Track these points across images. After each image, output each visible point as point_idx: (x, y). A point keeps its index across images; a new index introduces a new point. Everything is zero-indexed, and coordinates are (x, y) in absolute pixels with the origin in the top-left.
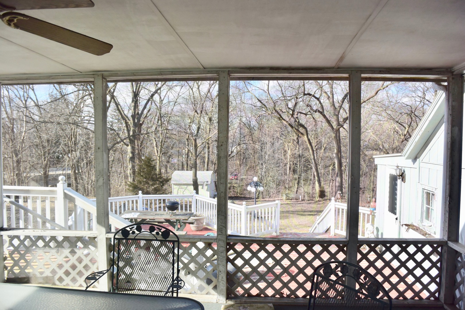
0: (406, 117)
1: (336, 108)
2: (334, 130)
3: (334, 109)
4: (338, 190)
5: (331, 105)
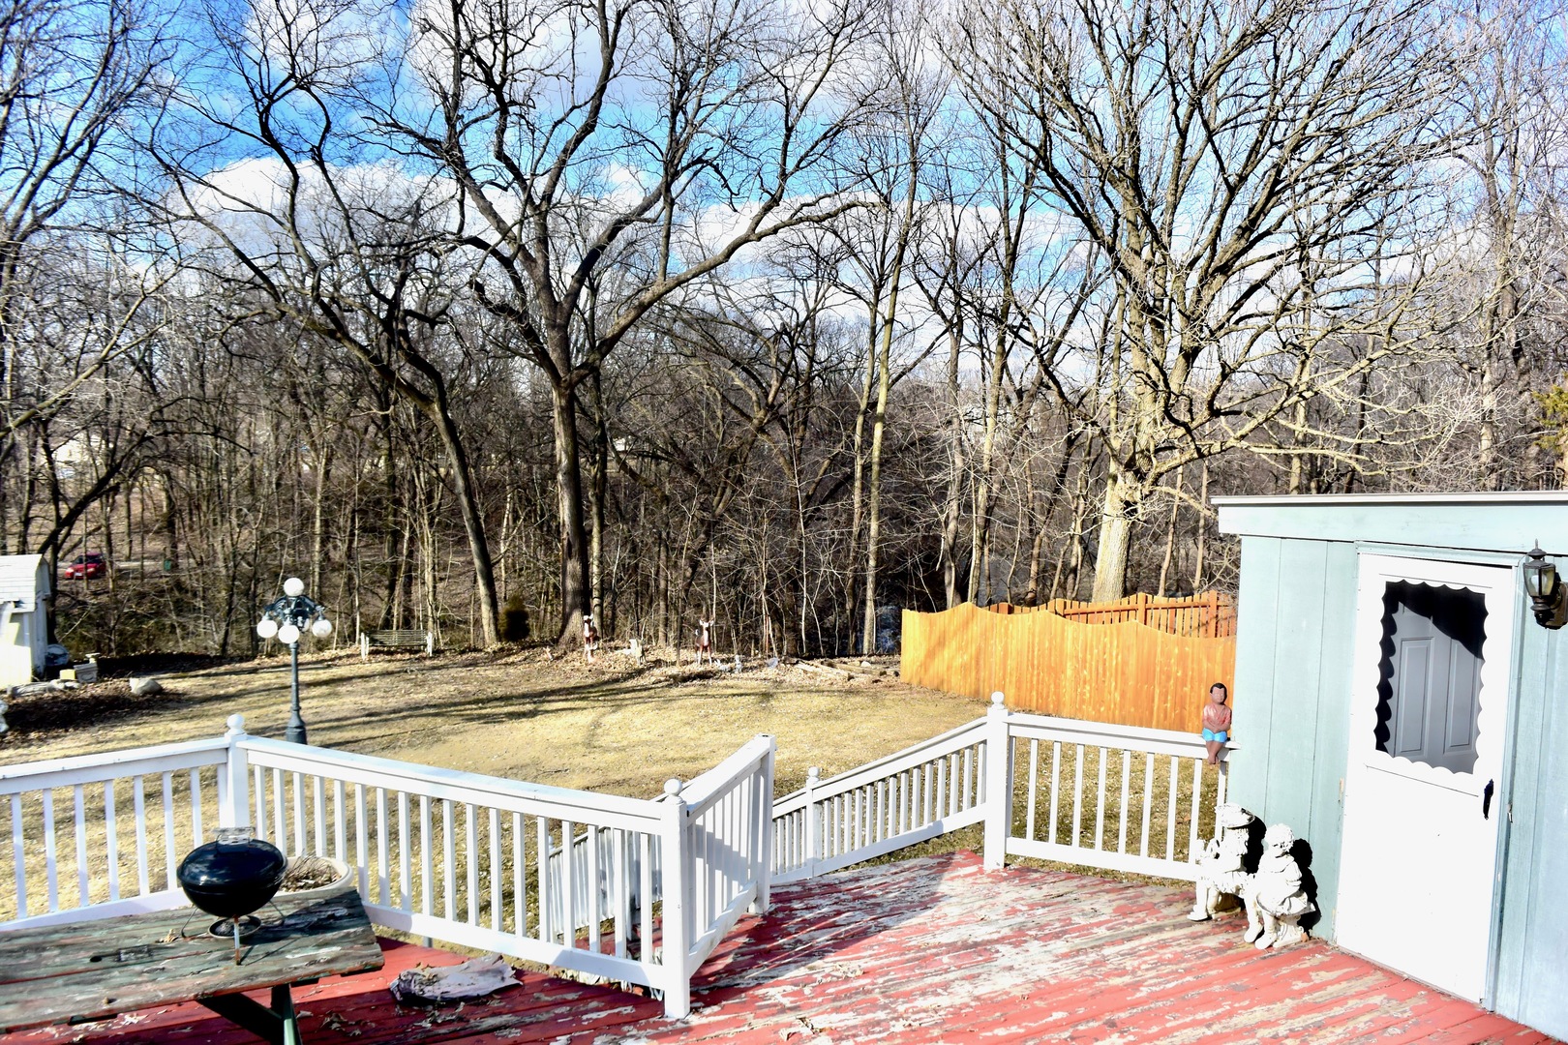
1: (556, 303)
2: (562, 385)
3: (550, 306)
4: (573, 607)
5: (539, 289)
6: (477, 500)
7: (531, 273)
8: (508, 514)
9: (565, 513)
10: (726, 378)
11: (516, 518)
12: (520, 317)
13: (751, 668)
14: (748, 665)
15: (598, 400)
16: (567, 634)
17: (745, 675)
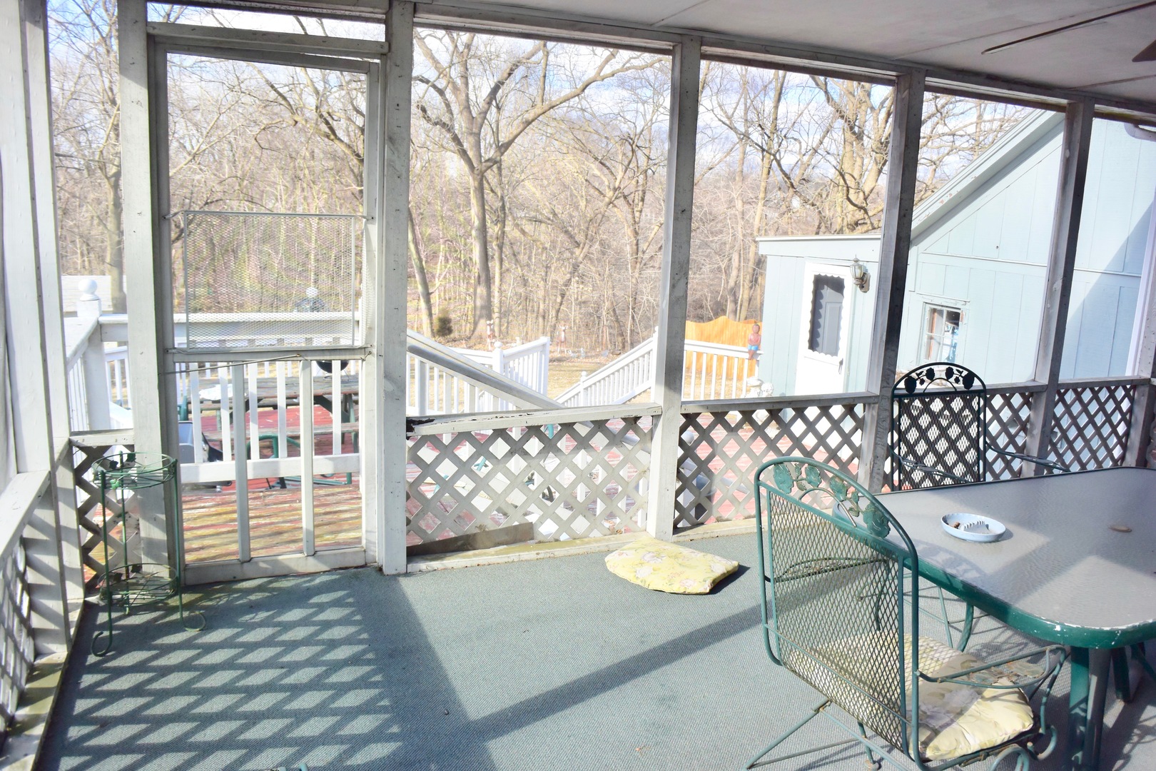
0: (619, 148)
1: (473, 118)
2: (476, 172)
3: (469, 119)
4: (481, 317)
5: (462, 107)
6: (420, 247)
7: (457, 97)
8: (441, 258)
9: (476, 255)
10: (589, 168)
11: (447, 261)
12: (447, 127)
13: (591, 357)
14: (589, 354)
15: (500, 183)
16: (476, 333)
17: (587, 360)
